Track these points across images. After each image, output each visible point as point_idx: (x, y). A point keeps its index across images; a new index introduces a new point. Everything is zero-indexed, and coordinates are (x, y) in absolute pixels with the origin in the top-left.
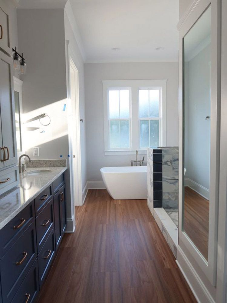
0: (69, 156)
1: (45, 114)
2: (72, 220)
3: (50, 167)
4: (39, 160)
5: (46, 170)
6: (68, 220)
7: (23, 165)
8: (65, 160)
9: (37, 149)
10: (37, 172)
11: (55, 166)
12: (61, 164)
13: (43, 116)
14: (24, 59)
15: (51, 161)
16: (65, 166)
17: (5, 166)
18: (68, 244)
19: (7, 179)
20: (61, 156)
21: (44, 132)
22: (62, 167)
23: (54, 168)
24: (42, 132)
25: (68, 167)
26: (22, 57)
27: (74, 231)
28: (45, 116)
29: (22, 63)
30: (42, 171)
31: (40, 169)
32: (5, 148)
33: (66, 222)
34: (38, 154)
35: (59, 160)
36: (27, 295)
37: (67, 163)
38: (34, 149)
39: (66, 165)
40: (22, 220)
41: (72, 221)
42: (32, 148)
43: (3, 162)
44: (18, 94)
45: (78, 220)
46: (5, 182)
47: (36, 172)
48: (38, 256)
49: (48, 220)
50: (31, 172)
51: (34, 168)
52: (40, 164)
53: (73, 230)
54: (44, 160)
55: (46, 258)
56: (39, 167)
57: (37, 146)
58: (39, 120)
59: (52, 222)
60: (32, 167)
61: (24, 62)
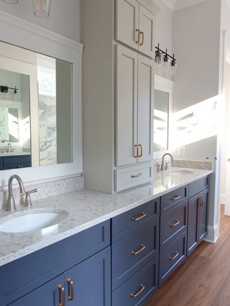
0: (216, 158)
1: (193, 113)
2: (214, 229)
3: (194, 168)
4: (184, 161)
5: (189, 171)
6: (209, 228)
7: (166, 163)
8: (212, 163)
9: (183, 148)
10: (180, 172)
11: (200, 168)
12: (206, 167)
13: (191, 115)
14: (175, 60)
15: (195, 163)
16: (210, 169)
17: (138, 162)
18: (204, 253)
19: (140, 174)
20: (207, 158)
21: (191, 131)
22: (207, 169)
23: (198, 169)
24: (189, 132)
25: (214, 171)
26: (173, 58)
27: (215, 242)
28: (193, 115)
29: (173, 64)
30: (184, 171)
31: (183, 170)
32: (139, 145)
33: (206, 230)
34: (183, 154)
35: (204, 162)
36: (142, 286)
37: (213, 166)
38: (180, 148)
39: (212, 168)
40: (142, 214)
41: (214, 231)
42: (178, 148)
43: (136, 158)
44: (169, 95)
45: (224, 231)
46: (137, 176)
47: (178, 171)
48: (159, 254)
49: (178, 221)
50: (173, 171)
51: (179, 168)
52: (185, 164)
53: (213, 240)
54: (189, 161)
55: (171, 259)
56: (184, 167)
57: (183, 146)
58: (187, 119)
59: (185, 225)
60: (176, 167)
61: (175, 63)
